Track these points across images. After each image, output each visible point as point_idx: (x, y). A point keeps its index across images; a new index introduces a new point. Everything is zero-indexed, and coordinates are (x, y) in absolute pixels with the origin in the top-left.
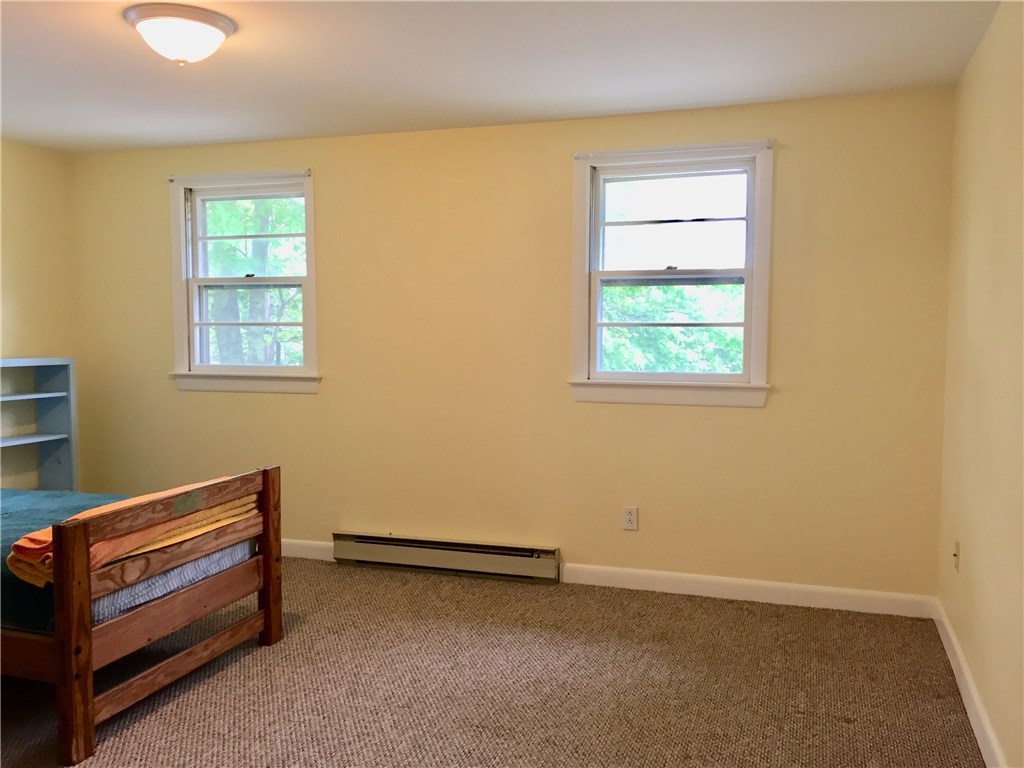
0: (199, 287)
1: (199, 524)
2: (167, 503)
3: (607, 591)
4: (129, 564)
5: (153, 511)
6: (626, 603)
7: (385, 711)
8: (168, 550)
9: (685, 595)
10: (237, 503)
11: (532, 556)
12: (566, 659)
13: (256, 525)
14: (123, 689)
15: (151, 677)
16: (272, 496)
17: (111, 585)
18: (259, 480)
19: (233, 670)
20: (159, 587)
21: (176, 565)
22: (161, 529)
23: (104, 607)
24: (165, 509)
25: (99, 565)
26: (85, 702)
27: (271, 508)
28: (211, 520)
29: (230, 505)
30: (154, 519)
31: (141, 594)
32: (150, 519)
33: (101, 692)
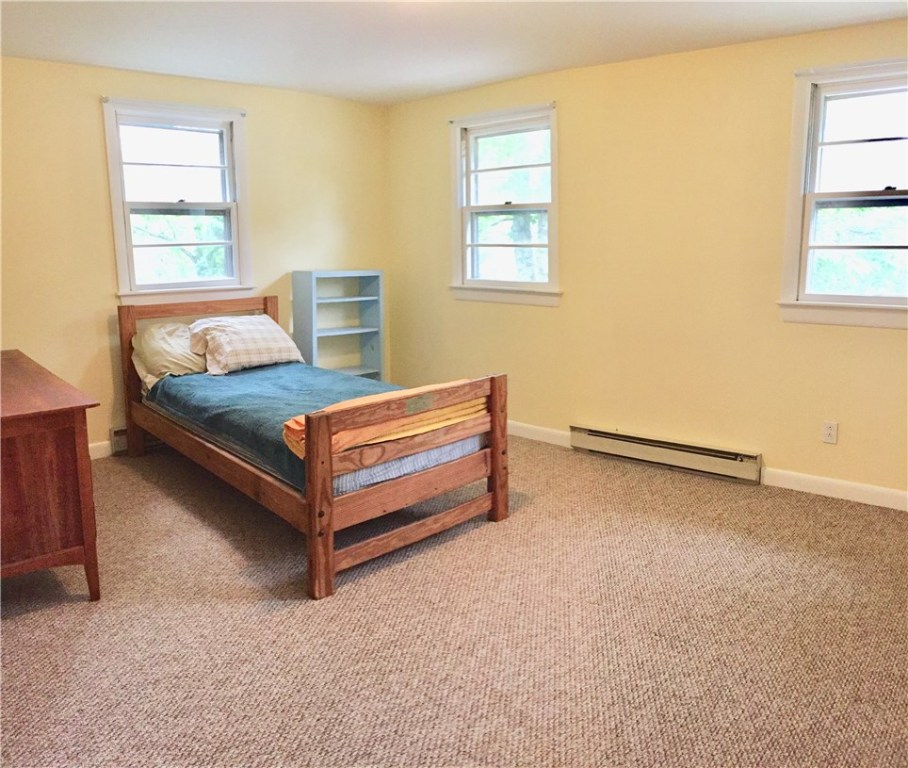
0: (472, 213)
1: (430, 421)
2: (401, 403)
3: (803, 498)
4: (367, 451)
5: (388, 408)
6: (820, 511)
7: (577, 606)
8: (401, 441)
9: (880, 507)
10: (467, 405)
11: (735, 459)
12: (752, 567)
13: (484, 424)
14: (360, 547)
15: (385, 541)
16: (498, 400)
17: (352, 466)
18: (487, 386)
19: (461, 541)
20: (394, 470)
21: (410, 453)
22: (395, 424)
23: (348, 483)
24: (398, 408)
25: (342, 449)
26: (326, 554)
27: (498, 409)
28: (442, 418)
29: (459, 406)
30: (389, 416)
31: (380, 474)
32: (385, 415)
33: (340, 548)
